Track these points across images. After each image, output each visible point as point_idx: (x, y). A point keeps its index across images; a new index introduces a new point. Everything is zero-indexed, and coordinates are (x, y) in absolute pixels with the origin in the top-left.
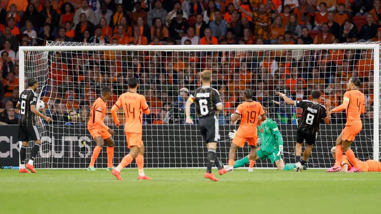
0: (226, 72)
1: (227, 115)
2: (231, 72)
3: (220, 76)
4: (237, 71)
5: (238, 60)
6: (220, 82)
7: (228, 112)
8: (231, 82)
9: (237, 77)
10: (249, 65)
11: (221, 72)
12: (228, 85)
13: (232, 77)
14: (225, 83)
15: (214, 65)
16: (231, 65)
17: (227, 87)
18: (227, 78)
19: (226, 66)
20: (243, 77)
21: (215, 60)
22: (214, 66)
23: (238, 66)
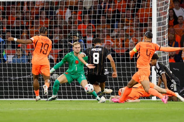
0: (27, 18)
1: (29, 55)
2: (32, 18)
3: (22, 22)
4: (37, 18)
5: (37, 9)
6: (22, 27)
7: (29, 53)
8: (32, 27)
9: (37, 23)
10: (47, 13)
11: (23, 18)
12: (30, 30)
13: (32, 23)
14: (27, 28)
15: (17, 12)
16: (32, 13)
17: (28, 31)
18: (28, 24)
19: (28, 13)
20: (42, 23)
21: (18, 9)
22: (17, 14)
23: (37, 14)
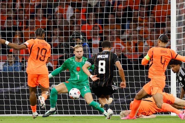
0: (21, 18)
1: (23, 62)
2: (26, 18)
3: (14, 22)
4: (32, 17)
5: (33, 6)
6: (15, 29)
7: (23, 59)
8: (26, 28)
9: (32, 23)
10: (44, 11)
11: (15, 18)
12: (23, 31)
13: (27, 23)
14: (20, 29)
15: (8, 10)
16: (26, 11)
17: (22, 33)
18: (22, 25)
19: (21, 12)
20: (38, 23)
21: (10, 6)
22: (9, 13)
23: (33, 12)
